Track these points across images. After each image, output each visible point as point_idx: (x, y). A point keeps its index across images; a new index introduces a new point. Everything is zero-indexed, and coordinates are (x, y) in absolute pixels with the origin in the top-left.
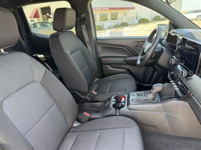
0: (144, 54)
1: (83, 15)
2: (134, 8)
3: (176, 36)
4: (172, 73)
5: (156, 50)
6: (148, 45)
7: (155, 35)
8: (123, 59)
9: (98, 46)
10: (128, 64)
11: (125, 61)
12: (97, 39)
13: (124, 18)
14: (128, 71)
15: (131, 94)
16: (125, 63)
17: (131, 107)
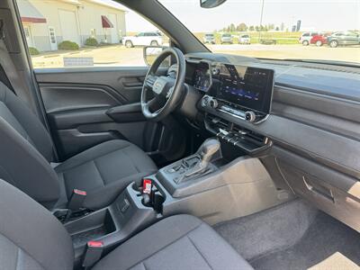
2: (44, 21)
8: (104, 112)
9: (41, 89)
10: (116, 121)
11: (109, 115)
12: (35, 74)
14: (118, 135)
15: (162, 171)
16: (110, 119)
17: (179, 193)
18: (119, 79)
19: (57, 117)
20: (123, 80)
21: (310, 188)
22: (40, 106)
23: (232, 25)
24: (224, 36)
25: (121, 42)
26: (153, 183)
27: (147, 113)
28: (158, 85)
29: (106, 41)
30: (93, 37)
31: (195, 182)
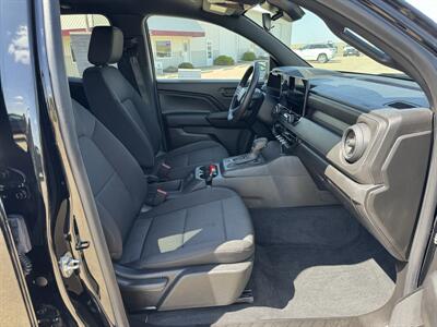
0: (237, 104)
1: (134, 41)
2: (203, 34)
3: (279, 76)
4: (278, 125)
5: (255, 96)
6: (241, 92)
7: (250, 78)
8: (203, 117)
9: (160, 95)
10: (213, 125)
11: (207, 119)
13: (185, 54)
14: (214, 137)
15: (224, 160)
16: (208, 124)
17: (227, 174)
19: (169, 118)
20: (223, 91)
22: (158, 107)
26: (216, 168)
27: (230, 117)
31: (242, 168)
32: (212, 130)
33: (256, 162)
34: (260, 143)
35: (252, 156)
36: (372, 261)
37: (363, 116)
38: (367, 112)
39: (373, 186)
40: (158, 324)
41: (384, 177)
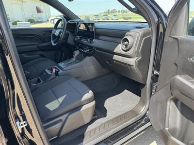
8: (36, 47)
11: (38, 47)
15: (59, 64)
16: (39, 50)
17: (65, 69)
18: (42, 32)
20: (44, 33)
21: (108, 63)
23: (109, 10)
24: (104, 16)
25: (48, 20)
26: (56, 68)
27: (53, 44)
28: (57, 33)
29: (39, 20)
30: (32, 18)
31: (71, 65)
32: (41, 53)
33: (75, 62)
34: (77, 53)
35: (74, 59)
36: (126, 90)
37: (128, 33)
38: (129, 31)
39: (137, 58)
40: (60, 143)
41: (140, 54)
